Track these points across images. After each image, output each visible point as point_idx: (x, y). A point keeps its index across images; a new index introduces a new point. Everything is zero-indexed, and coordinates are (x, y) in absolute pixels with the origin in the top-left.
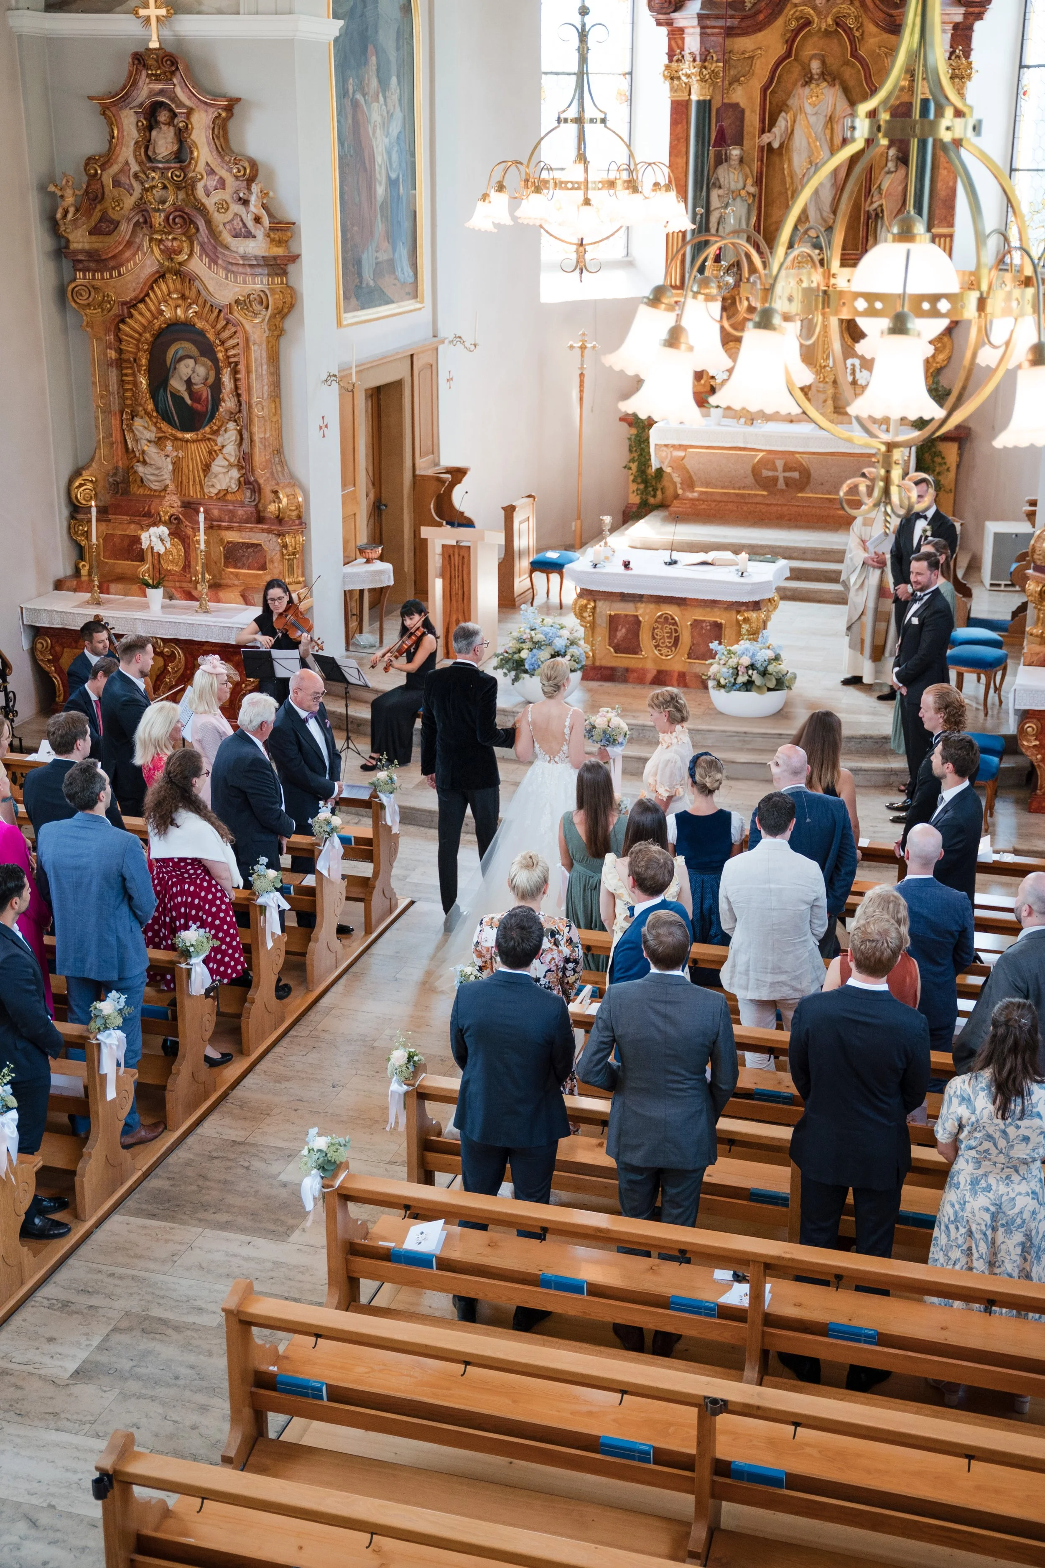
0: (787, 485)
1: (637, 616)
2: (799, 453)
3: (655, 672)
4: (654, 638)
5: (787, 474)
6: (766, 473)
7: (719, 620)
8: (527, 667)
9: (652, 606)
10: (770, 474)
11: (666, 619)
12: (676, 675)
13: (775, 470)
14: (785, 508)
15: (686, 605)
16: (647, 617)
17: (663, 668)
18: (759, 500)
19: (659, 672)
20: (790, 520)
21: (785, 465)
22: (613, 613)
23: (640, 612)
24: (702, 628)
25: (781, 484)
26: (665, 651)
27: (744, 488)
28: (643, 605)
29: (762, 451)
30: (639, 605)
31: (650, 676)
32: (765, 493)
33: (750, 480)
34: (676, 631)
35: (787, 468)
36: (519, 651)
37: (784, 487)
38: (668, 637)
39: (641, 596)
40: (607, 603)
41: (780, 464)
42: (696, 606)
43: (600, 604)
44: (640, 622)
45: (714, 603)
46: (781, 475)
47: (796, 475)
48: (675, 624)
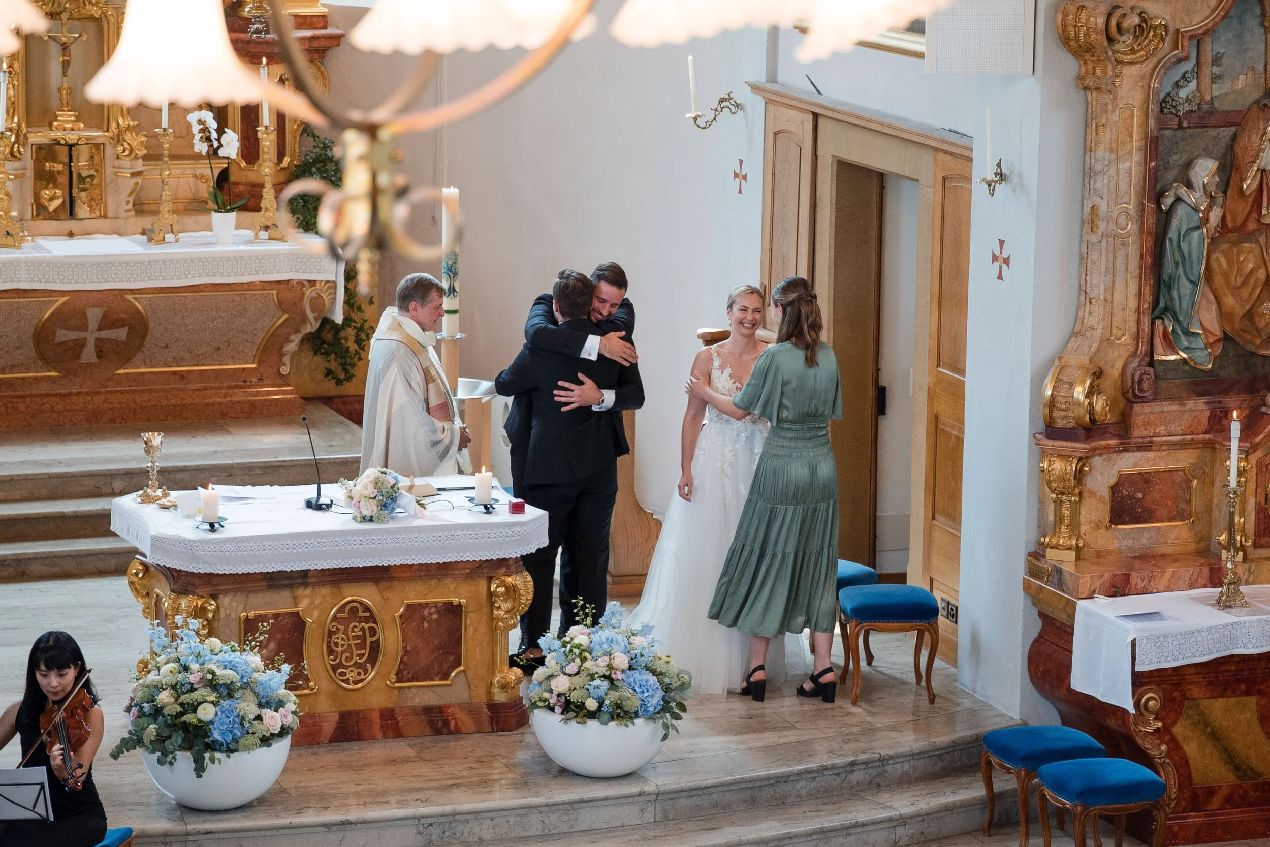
0: (100, 354)
1: (297, 613)
2: (133, 291)
3: (336, 718)
4: (331, 652)
5: (104, 334)
6: (63, 335)
7: (455, 601)
8: (217, 735)
9: (325, 591)
10: (72, 335)
11: (354, 611)
12: (376, 716)
13: (84, 327)
14: (99, 400)
15: (391, 579)
16: (316, 613)
17: (350, 707)
18: (44, 388)
19: (345, 716)
20: (113, 420)
21: (105, 316)
22: (251, 615)
23: (303, 605)
24: (423, 619)
25: (89, 354)
26: (351, 675)
27: (12, 368)
28: (308, 591)
29: (62, 293)
30: (300, 592)
31: (329, 726)
32: (53, 374)
33: (29, 350)
34: (373, 632)
35: (107, 322)
36: (193, 708)
37: (94, 359)
38: (362, 646)
39: (305, 574)
40: (240, 597)
41: (94, 315)
42: (409, 580)
43: (225, 600)
44: (303, 624)
45: (443, 570)
46: (91, 337)
47: (121, 334)
48: (372, 618)
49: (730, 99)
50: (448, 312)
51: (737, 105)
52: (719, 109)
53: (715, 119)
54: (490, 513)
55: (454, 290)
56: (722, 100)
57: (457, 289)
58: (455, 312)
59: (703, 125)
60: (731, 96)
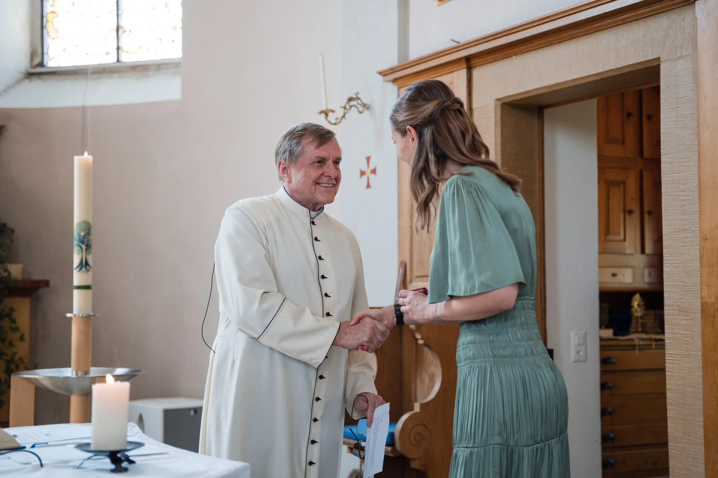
49: (358, 98)
50: (79, 287)
51: (364, 105)
52: (348, 107)
53: (344, 116)
54: (126, 470)
55: (87, 264)
56: (350, 99)
57: (90, 262)
58: (88, 287)
59: (333, 121)
60: (359, 96)
